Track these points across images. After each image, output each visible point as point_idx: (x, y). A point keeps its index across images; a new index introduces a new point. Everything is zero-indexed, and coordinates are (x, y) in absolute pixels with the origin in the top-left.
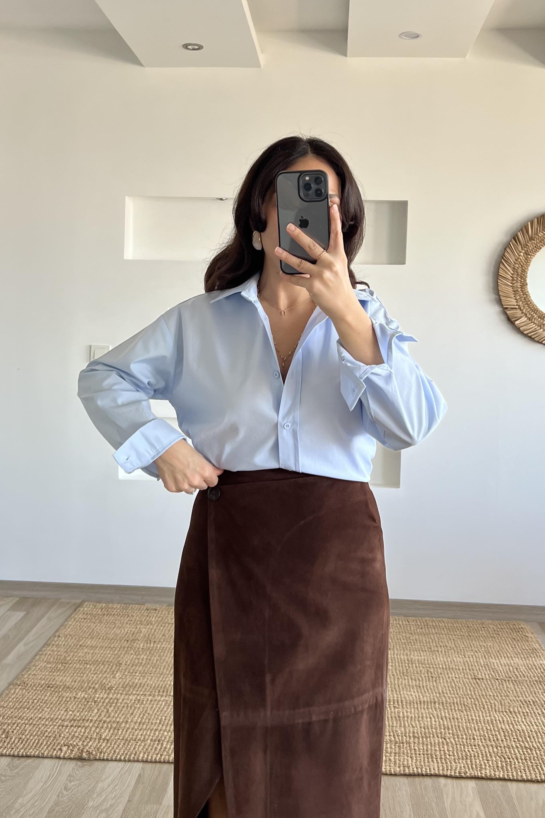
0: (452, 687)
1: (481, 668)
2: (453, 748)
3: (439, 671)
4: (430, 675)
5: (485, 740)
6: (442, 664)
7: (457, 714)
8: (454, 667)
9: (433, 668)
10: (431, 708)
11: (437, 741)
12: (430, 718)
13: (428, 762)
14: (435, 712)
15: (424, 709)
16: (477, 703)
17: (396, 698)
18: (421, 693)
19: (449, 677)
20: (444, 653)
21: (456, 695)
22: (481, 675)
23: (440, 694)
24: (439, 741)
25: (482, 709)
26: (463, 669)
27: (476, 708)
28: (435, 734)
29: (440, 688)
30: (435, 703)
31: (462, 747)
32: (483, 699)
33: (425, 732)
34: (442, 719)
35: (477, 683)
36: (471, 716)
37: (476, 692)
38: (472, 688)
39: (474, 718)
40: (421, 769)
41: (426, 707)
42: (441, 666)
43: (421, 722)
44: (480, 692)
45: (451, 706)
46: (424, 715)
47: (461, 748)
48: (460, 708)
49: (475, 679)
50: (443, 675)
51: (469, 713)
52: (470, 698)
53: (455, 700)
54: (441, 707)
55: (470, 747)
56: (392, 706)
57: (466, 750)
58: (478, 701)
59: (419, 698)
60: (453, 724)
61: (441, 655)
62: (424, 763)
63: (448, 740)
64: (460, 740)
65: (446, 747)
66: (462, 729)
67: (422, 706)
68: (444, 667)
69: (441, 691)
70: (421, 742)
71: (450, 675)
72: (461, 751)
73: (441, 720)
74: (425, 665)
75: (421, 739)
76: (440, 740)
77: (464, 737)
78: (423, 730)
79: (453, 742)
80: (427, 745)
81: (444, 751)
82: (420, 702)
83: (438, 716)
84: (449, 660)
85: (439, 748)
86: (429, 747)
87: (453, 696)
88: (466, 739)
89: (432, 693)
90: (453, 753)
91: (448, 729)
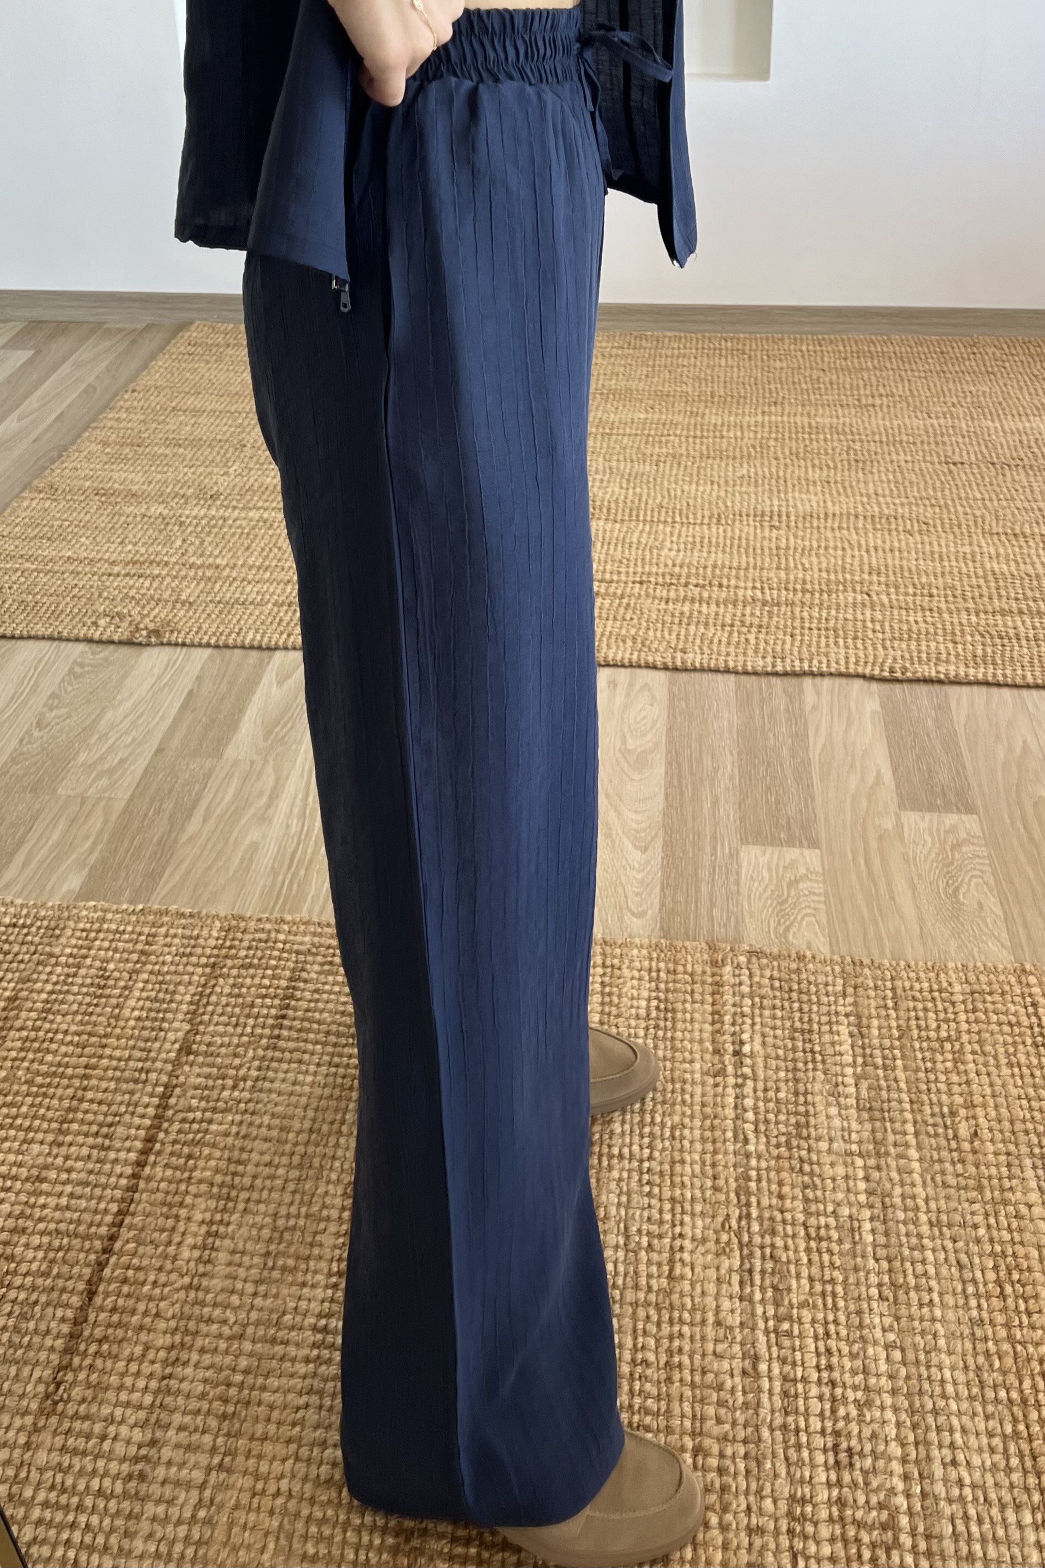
0: (896, 482)
1: (960, 440)
2: (884, 615)
3: (873, 448)
4: (852, 456)
5: (954, 596)
6: (880, 434)
7: (899, 541)
8: (905, 438)
9: (861, 441)
10: (848, 528)
11: (850, 600)
12: (844, 549)
13: (827, 645)
14: (855, 537)
15: (833, 529)
16: (945, 516)
17: (776, 508)
18: (831, 494)
19: (892, 461)
20: (885, 409)
21: (904, 500)
22: (961, 456)
23: (869, 496)
24: (855, 598)
25: (956, 529)
26: (922, 443)
27: (943, 527)
28: (848, 584)
29: (871, 485)
30: (856, 517)
31: (904, 613)
32: (959, 508)
33: (829, 580)
34: (868, 551)
35: (951, 472)
36: (931, 544)
37: (947, 492)
38: (938, 484)
39: (936, 548)
40: (810, 661)
41: (836, 525)
42: (877, 438)
43: (823, 559)
44: (954, 490)
45: (889, 523)
46: (831, 544)
47: (900, 615)
48: (909, 527)
49: (947, 463)
50: (879, 457)
51: (926, 538)
52: (932, 505)
53: (900, 510)
54: (869, 527)
55: (920, 614)
56: (766, 524)
57: (911, 619)
58: (949, 512)
59: (825, 507)
60: (890, 562)
61: (880, 414)
62: (819, 647)
63: (875, 597)
64: (901, 598)
65: (868, 613)
66: (906, 574)
67: (829, 524)
68: (884, 439)
69: (871, 491)
70: (817, 601)
71: (894, 457)
72: (901, 621)
73: (864, 554)
74: (845, 434)
75: (817, 595)
76: (859, 597)
77: (911, 590)
78: (824, 575)
79: (886, 600)
80: (829, 608)
81: (864, 621)
82: (826, 515)
83: (860, 545)
84: (895, 423)
85: (854, 615)
86: (833, 613)
87: (897, 501)
88: (915, 595)
89: (854, 496)
90: (882, 626)
91: (879, 574)
